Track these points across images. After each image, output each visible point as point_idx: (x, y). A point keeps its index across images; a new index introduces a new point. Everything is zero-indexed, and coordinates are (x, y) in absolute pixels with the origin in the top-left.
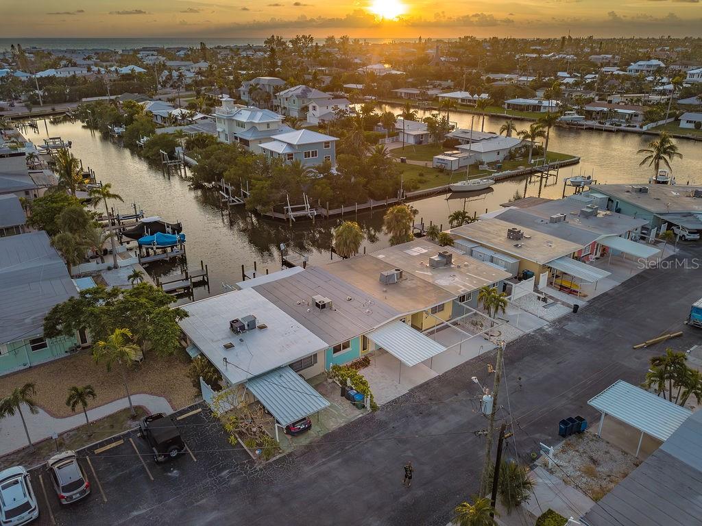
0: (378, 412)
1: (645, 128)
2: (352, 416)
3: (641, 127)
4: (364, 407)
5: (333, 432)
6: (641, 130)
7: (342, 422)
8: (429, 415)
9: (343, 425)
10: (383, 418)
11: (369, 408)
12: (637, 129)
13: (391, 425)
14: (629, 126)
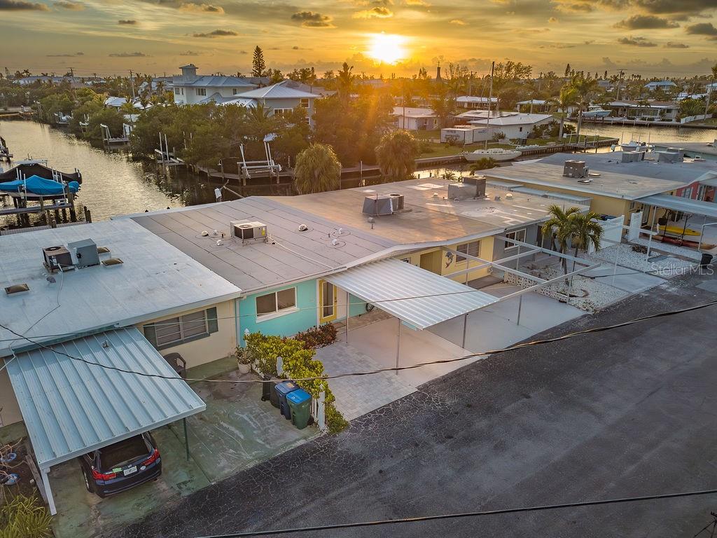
0: (345, 434)
1: (683, 121)
2: (279, 443)
3: (679, 120)
4: (311, 422)
5: (221, 485)
6: (679, 123)
7: (250, 460)
8: (468, 440)
9: (250, 465)
10: (357, 449)
11: (322, 426)
12: (674, 122)
13: (375, 467)
14: (663, 120)
